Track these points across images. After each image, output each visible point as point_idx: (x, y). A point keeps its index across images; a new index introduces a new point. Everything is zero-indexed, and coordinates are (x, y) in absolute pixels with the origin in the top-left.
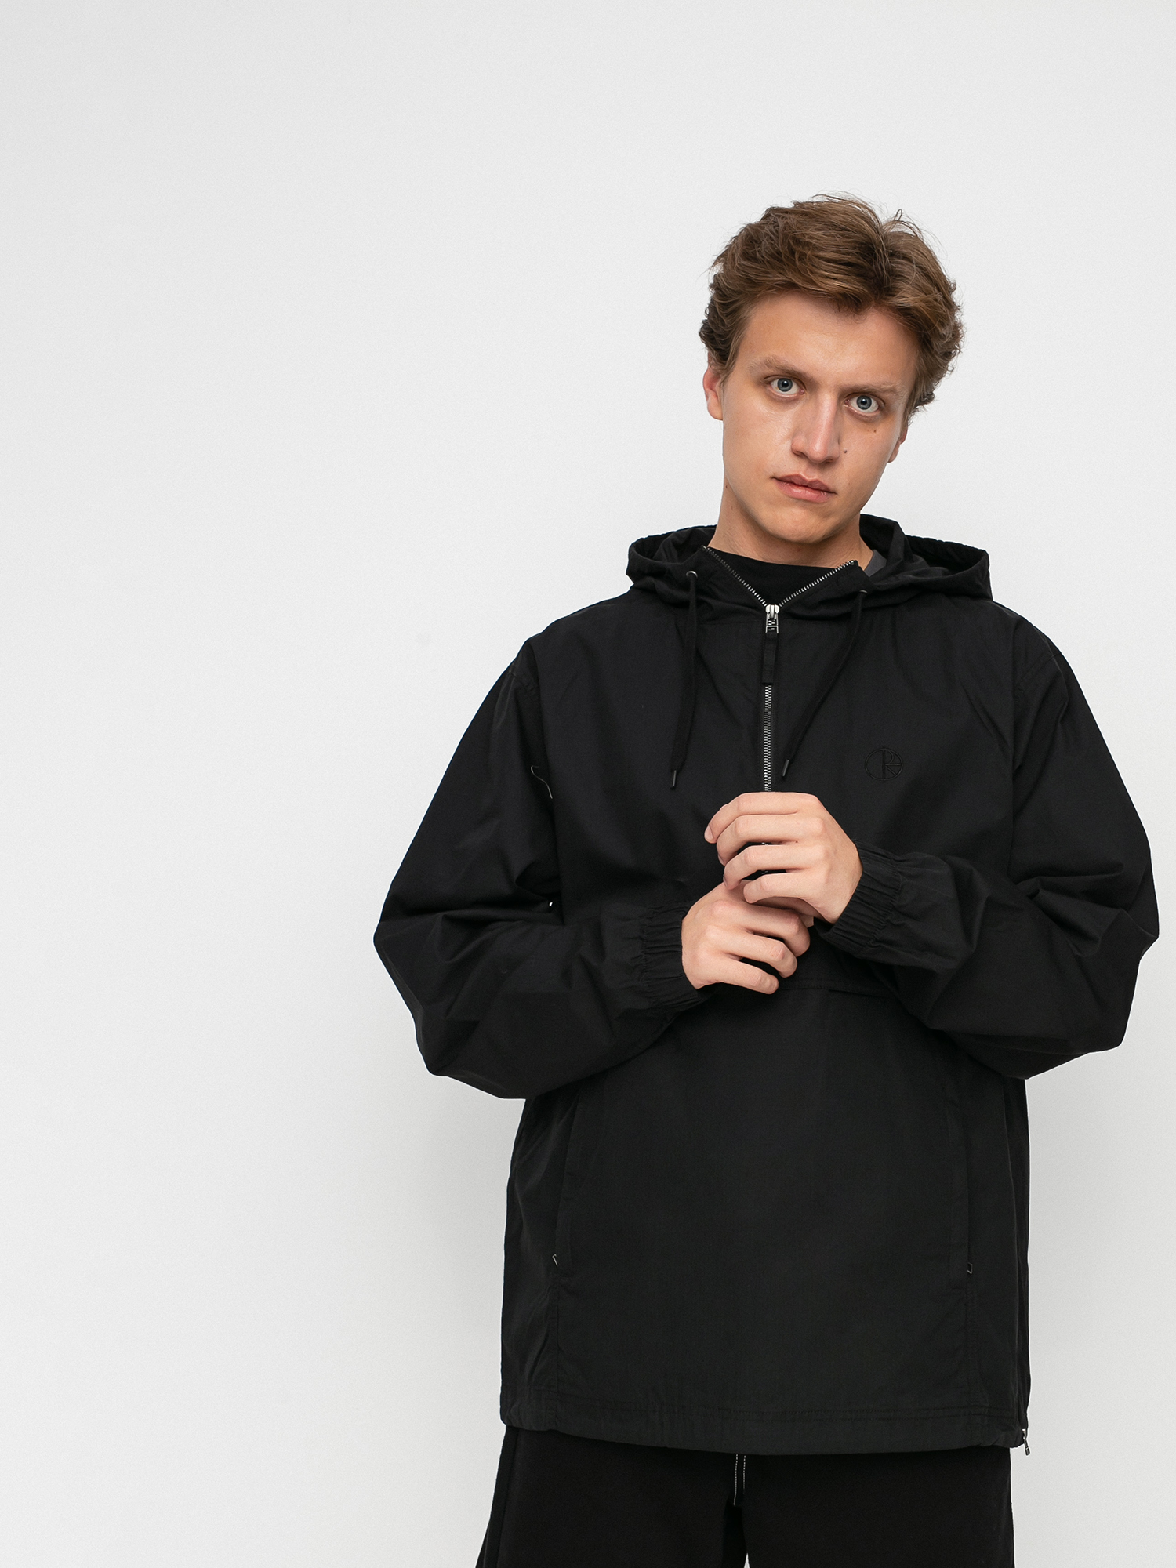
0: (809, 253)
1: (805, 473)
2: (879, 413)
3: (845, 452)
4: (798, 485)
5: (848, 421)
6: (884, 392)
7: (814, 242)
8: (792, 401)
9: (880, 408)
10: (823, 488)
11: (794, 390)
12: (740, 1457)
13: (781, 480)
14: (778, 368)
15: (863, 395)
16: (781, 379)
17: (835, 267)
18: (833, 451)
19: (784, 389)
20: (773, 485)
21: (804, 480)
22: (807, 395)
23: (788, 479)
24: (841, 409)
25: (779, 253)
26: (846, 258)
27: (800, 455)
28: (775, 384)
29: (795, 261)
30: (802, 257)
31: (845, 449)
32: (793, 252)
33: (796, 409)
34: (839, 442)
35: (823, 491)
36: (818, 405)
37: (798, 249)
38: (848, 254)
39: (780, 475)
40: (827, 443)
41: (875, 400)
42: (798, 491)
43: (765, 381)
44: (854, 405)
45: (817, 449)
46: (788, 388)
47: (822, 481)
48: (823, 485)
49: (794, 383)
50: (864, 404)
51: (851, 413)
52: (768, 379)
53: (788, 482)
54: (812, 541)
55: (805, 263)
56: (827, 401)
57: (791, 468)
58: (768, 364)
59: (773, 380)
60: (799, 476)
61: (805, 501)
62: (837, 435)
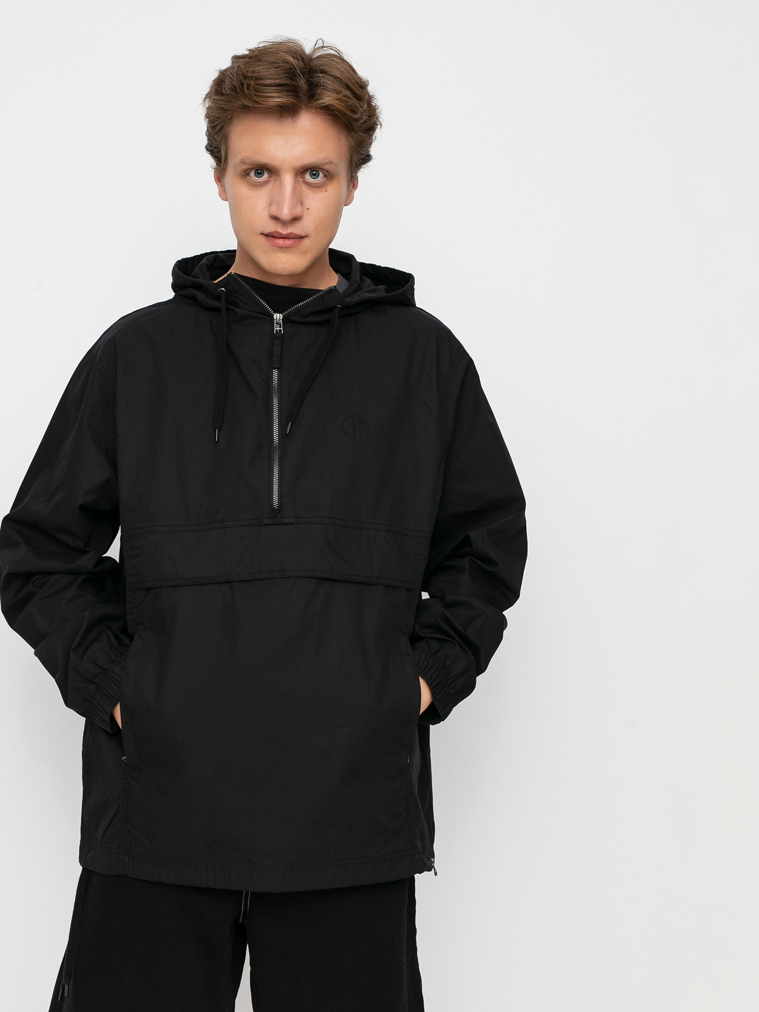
0: (253, 83)
1: (281, 229)
2: (325, 179)
3: (308, 209)
4: (278, 238)
5: (305, 189)
6: (325, 164)
8: (266, 183)
9: (325, 176)
11: (266, 176)
12: (247, 893)
13: (267, 235)
14: (250, 164)
15: (313, 170)
16: (256, 170)
17: (274, 89)
18: (298, 211)
19: (259, 176)
20: (263, 239)
21: (281, 234)
22: (274, 177)
23: (271, 235)
24: (299, 182)
25: (235, 87)
26: (277, 81)
27: (275, 218)
28: (252, 174)
29: (244, 90)
31: (308, 207)
32: (242, 85)
33: (269, 187)
34: (302, 204)
35: (297, 238)
36: (281, 183)
38: (279, 79)
39: (265, 232)
40: (293, 207)
41: (321, 171)
42: (281, 242)
43: (245, 174)
44: (308, 177)
45: (286, 213)
46: (261, 176)
49: (265, 171)
50: (315, 175)
51: (306, 183)
52: (247, 172)
53: (271, 237)
54: (298, 272)
56: (288, 179)
57: (271, 227)
58: (243, 162)
59: (250, 172)
60: (277, 232)
61: (285, 248)
62: (299, 200)
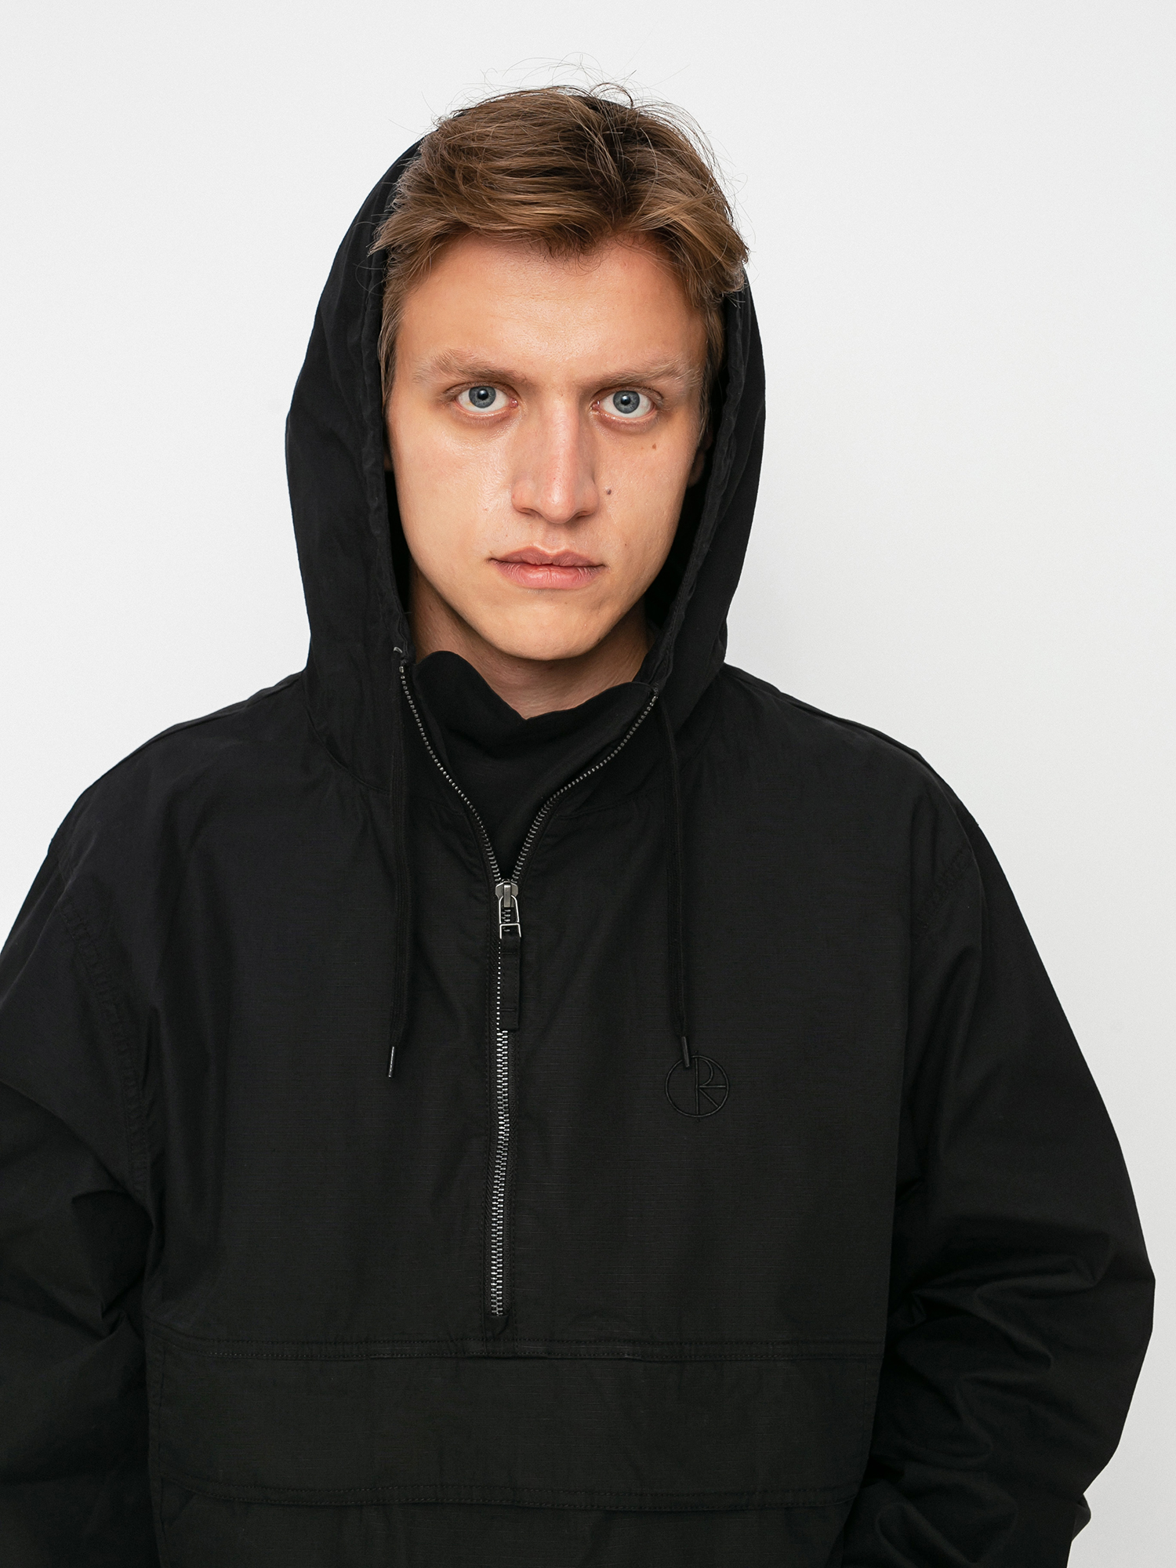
0: (480, 166)
1: (543, 543)
2: (655, 413)
3: (609, 493)
4: (535, 566)
5: (601, 434)
6: (657, 377)
7: (485, 145)
8: (502, 420)
9: (654, 406)
10: (580, 563)
11: (500, 401)
13: (504, 562)
14: (463, 372)
15: (622, 389)
16: (473, 389)
17: (531, 183)
18: (586, 500)
19: (482, 402)
20: (493, 572)
21: (546, 556)
22: (524, 406)
23: (516, 558)
24: (587, 419)
27: (529, 513)
28: (465, 397)
29: (457, 186)
30: (469, 177)
31: (607, 488)
33: (510, 432)
34: (593, 477)
35: (582, 567)
36: (545, 422)
37: (463, 162)
38: (550, 153)
39: (501, 553)
40: (574, 487)
41: (643, 394)
42: (538, 576)
43: (448, 397)
44: (608, 406)
45: (557, 501)
46: (488, 400)
47: (577, 551)
48: (580, 558)
49: (497, 391)
50: (628, 405)
51: (606, 423)
52: (452, 393)
53: (516, 563)
54: (578, 652)
55: (477, 187)
56: (560, 409)
57: (519, 537)
58: (444, 366)
59: (461, 392)
60: (533, 550)
61: (553, 589)
62: (587, 466)
